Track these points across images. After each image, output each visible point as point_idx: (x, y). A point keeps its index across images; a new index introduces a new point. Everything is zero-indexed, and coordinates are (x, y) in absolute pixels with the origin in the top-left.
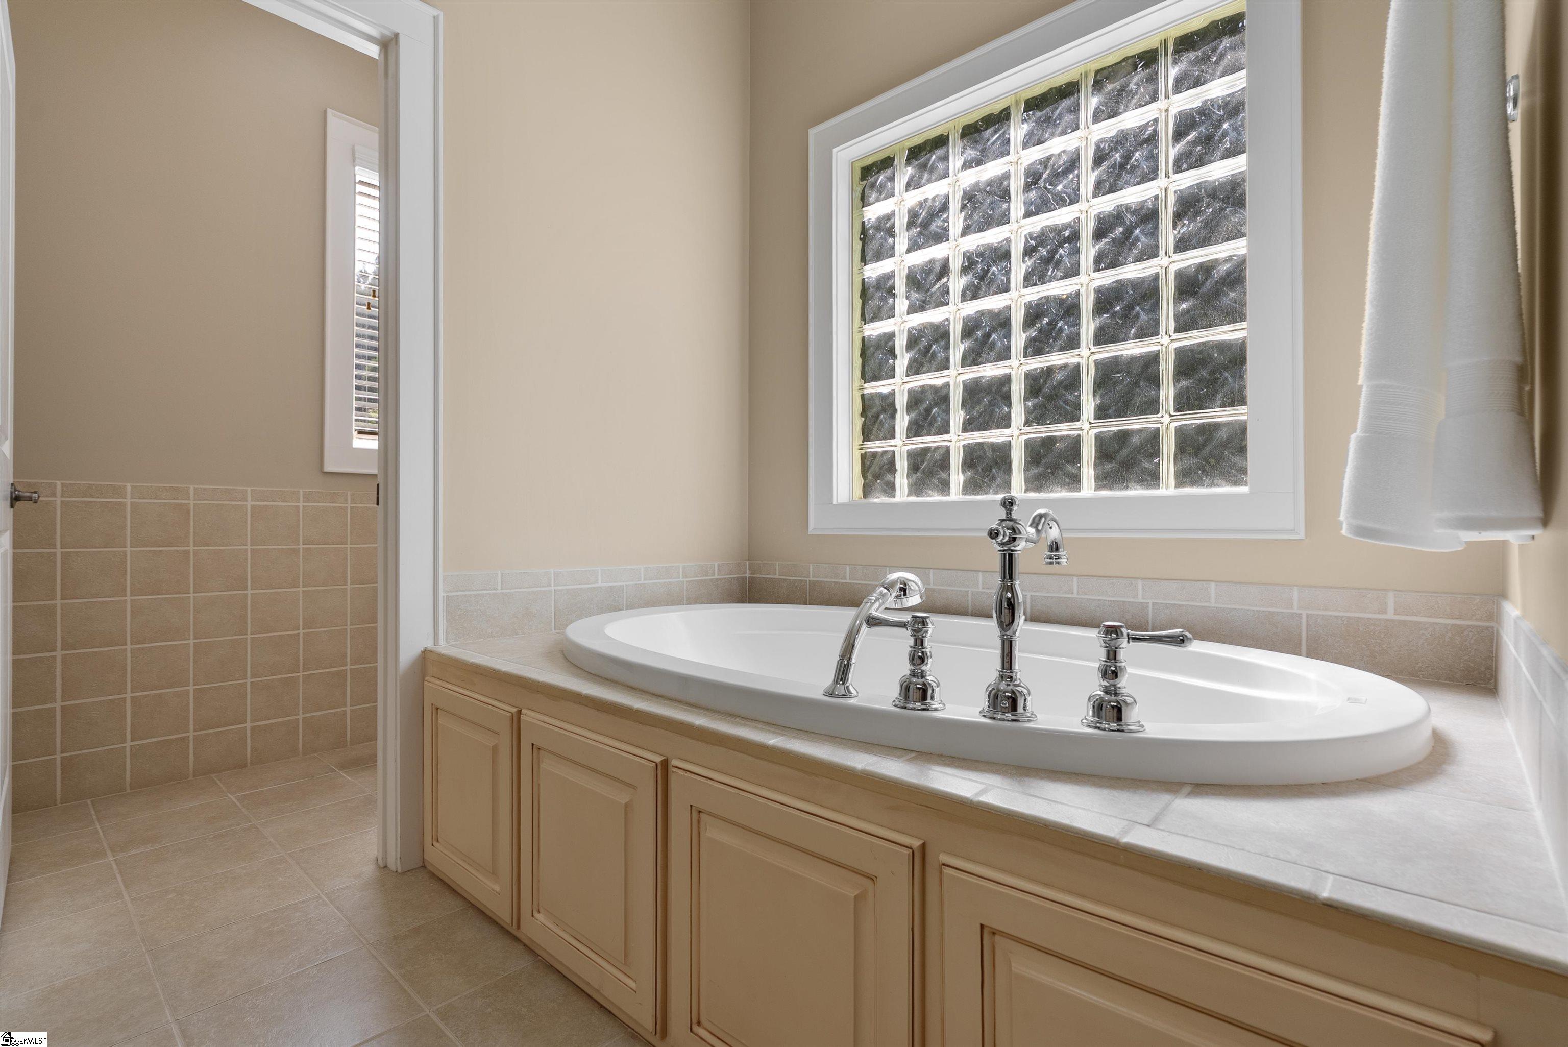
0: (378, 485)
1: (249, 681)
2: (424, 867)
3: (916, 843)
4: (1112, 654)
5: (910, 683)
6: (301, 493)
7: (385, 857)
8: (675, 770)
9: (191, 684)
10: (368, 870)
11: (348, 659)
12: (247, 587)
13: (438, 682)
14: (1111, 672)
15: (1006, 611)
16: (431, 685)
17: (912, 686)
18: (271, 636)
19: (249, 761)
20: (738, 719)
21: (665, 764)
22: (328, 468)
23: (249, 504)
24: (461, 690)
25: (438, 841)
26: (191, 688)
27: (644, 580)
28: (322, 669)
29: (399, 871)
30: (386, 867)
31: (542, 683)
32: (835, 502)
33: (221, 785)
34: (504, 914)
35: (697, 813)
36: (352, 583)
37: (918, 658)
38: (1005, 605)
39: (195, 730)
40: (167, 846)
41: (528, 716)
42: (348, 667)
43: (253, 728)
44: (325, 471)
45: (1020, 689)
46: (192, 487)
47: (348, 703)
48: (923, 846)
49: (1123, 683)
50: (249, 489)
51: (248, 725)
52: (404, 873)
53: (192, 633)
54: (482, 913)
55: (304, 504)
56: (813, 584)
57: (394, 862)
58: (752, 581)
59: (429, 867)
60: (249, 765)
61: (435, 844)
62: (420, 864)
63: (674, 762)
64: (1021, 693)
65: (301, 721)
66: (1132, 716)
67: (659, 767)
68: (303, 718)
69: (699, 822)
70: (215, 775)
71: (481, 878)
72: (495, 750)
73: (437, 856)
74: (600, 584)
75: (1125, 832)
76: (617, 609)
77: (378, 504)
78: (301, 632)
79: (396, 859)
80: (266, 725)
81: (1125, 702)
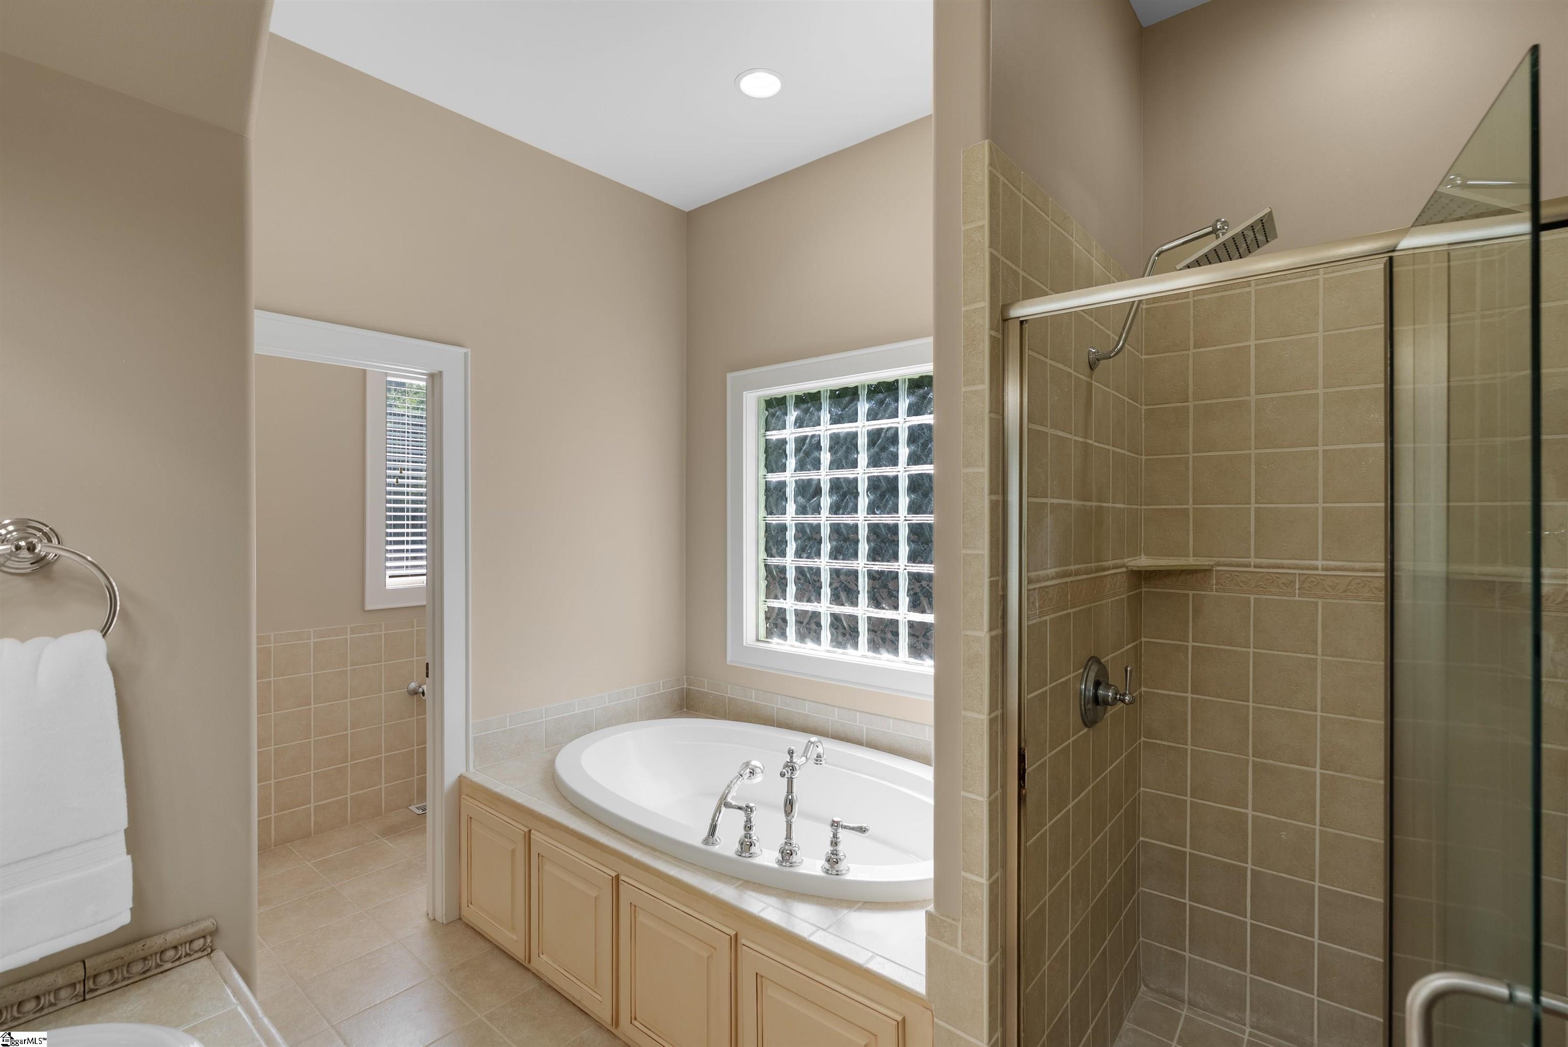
0: (427, 664)
1: (312, 773)
2: (460, 919)
3: (733, 933)
4: (835, 836)
5: (744, 841)
6: (349, 628)
7: (434, 914)
8: (623, 882)
9: (273, 779)
10: (423, 922)
11: (383, 749)
12: (311, 703)
13: (472, 800)
14: (835, 843)
15: (789, 806)
16: (466, 802)
17: (744, 843)
18: (327, 738)
19: (313, 832)
20: (657, 853)
21: (617, 877)
22: (369, 607)
23: (312, 641)
24: (493, 812)
25: (471, 904)
26: (273, 782)
27: (609, 703)
28: (364, 758)
29: (444, 922)
30: (434, 919)
31: (544, 815)
32: (745, 644)
33: (298, 854)
34: (519, 952)
35: (633, 907)
36: (385, 691)
37: (748, 827)
38: (788, 802)
39: (275, 812)
40: (278, 907)
41: (535, 835)
42: (383, 755)
43: (316, 807)
44: (366, 609)
45: (794, 849)
46: (272, 634)
47: (383, 782)
48: (736, 935)
49: (840, 848)
50: (312, 630)
51: (312, 805)
52: (448, 924)
53: (273, 742)
54: (504, 952)
55: (351, 636)
56: (730, 699)
57: (441, 916)
58: (688, 691)
59: (464, 919)
60: (312, 835)
61: (470, 905)
62: (459, 917)
63: (622, 878)
64: (794, 851)
65: (349, 798)
66: (842, 866)
67: (614, 879)
68: (351, 797)
69: (635, 911)
70: (290, 844)
71: (505, 931)
72: (513, 852)
73: (472, 914)
74: (577, 711)
75: (812, 934)
76: (590, 730)
77: (427, 676)
78: (349, 732)
79: (442, 915)
80: (325, 804)
81: (840, 859)
